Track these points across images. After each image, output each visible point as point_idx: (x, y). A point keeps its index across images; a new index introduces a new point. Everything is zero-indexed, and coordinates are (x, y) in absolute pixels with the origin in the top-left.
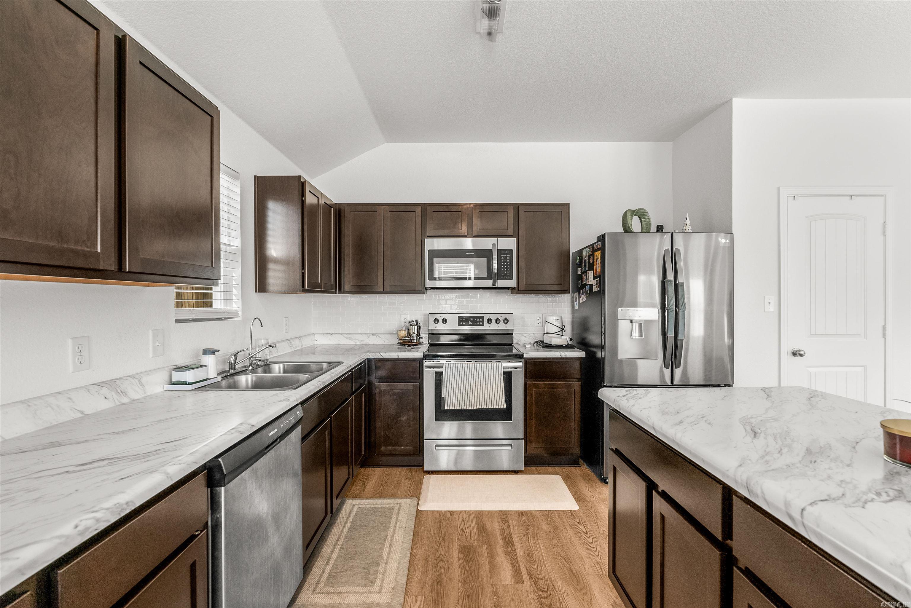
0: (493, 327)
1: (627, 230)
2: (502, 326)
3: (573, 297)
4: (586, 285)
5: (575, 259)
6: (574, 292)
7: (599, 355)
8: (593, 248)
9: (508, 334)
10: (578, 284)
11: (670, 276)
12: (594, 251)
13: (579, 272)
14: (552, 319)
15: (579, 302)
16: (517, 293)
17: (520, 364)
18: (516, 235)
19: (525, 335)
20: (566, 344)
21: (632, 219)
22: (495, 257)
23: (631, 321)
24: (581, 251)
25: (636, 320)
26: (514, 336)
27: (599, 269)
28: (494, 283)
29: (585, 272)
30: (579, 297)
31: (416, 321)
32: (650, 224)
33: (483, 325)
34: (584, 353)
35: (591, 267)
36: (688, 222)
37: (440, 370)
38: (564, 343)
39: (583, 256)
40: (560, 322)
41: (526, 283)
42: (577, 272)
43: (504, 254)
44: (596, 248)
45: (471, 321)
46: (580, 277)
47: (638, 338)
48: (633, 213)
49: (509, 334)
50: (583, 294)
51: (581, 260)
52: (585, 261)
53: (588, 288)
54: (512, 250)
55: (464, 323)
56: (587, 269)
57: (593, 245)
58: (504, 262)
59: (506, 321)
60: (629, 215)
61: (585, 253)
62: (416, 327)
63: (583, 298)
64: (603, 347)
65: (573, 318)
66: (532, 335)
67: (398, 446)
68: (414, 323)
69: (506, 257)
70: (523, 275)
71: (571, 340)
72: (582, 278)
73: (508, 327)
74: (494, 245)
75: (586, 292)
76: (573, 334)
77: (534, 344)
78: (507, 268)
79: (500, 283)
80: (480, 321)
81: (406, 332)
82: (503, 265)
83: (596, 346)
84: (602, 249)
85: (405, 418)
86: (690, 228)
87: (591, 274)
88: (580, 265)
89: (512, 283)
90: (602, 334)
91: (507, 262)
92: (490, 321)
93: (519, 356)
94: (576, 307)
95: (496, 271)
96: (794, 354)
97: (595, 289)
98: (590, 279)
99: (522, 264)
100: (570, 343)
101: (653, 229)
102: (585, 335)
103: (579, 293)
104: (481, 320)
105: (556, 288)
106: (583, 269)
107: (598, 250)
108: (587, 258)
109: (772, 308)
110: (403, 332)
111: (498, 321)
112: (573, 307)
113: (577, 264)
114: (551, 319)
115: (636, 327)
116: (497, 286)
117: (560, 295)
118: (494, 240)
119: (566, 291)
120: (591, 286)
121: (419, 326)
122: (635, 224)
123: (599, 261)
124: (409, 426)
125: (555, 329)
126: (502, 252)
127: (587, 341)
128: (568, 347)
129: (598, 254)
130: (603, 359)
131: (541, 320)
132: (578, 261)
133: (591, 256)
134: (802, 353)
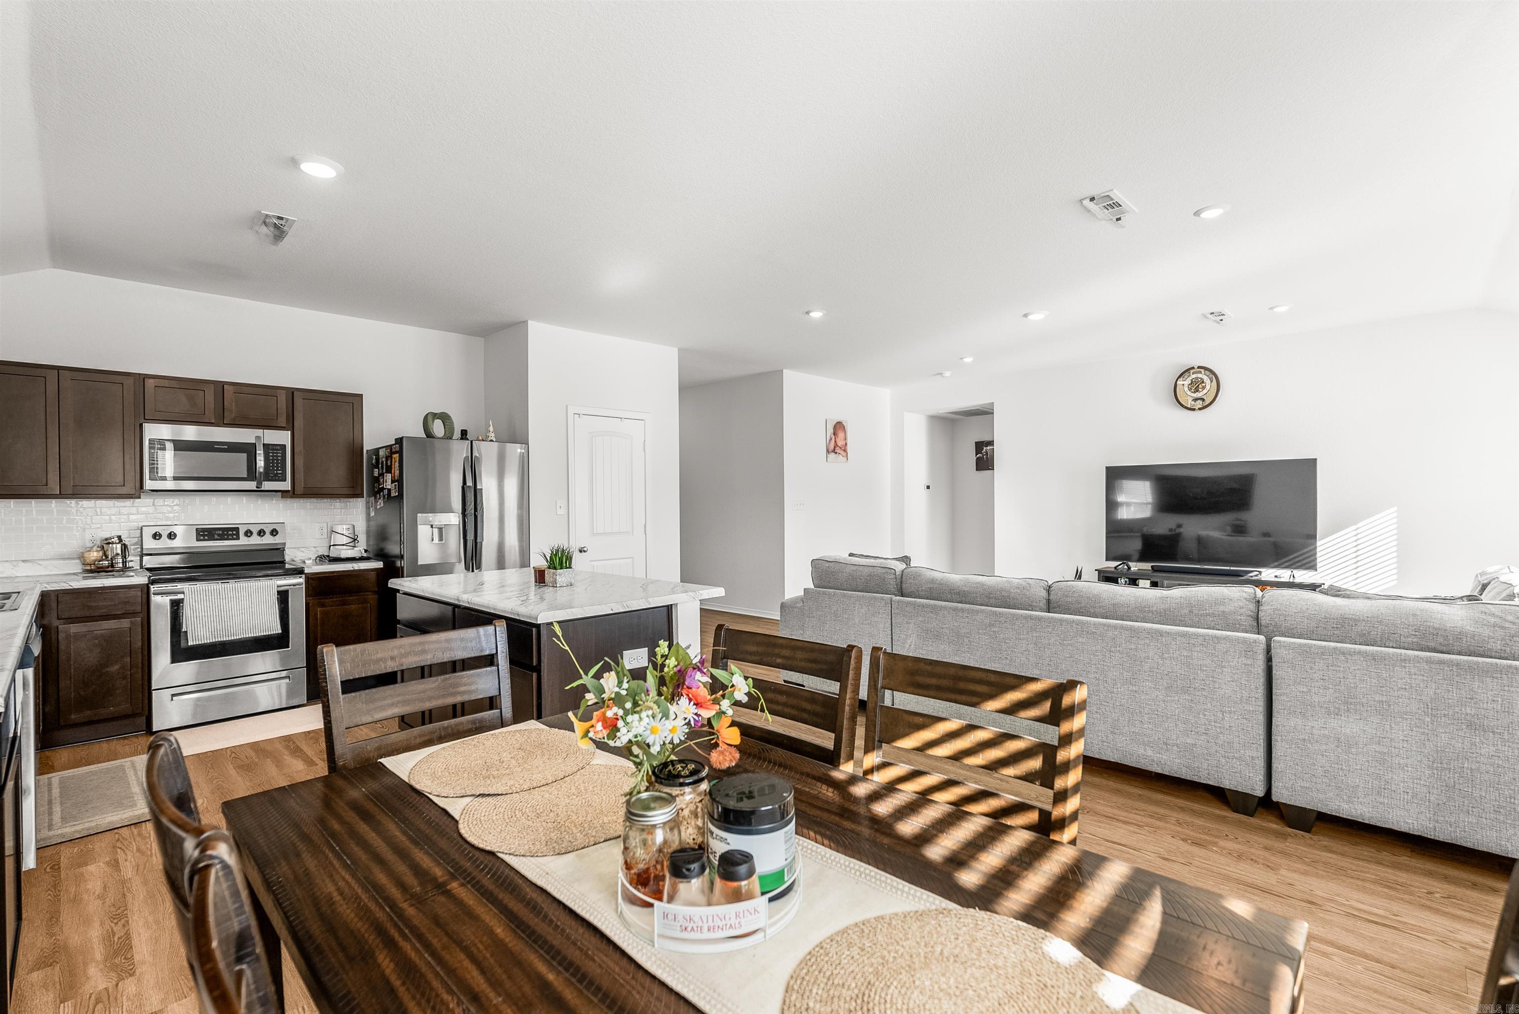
0: (255, 540)
1: (429, 435)
2: (268, 540)
3: (368, 503)
4: (383, 489)
5: (370, 459)
6: (369, 496)
7: (398, 564)
8: (391, 449)
9: (277, 549)
10: (374, 487)
11: (469, 483)
12: (392, 453)
13: (376, 474)
14: (342, 529)
15: (376, 508)
16: (291, 497)
17: (301, 580)
18: (290, 425)
19: (303, 549)
20: (360, 556)
21: (433, 422)
22: (260, 452)
23: (432, 526)
24: (377, 451)
25: (436, 525)
26: (287, 551)
27: (397, 473)
28: (259, 485)
29: (382, 475)
30: (376, 502)
31: (119, 537)
32: (454, 428)
33: (238, 538)
34: (382, 563)
35: (389, 470)
36: (491, 429)
37: (180, 596)
38: (358, 555)
39: (380, 457)
40: (351, 531)
41: (305, 484)
42: (373, 473)
43: (273, 450)
44: (393, 450)
45: (218, 535)
46: (376, 480)
47: (437, 542)
48: (435, 416)
49: (279, 550)
50: (380, 499)
51: (377, 459)
52: (382, 462)
53: (386, 492)
54: (285, 446)
55: (206, 538)
56: (384, 471)
57: (391, 446)
58: (273, 460)
59: (274, 533)
60: (430, 418)
61: (382, 453)
62: (119, 546)
63: (381, 503)
64: (402, 557)
65: (368, 527)
66: (313, 549)
67: (104, 707)
68: (116, 540)
69: (277, 453)
70: (300, 476)
71: (366, 551)
72: (379, 481)
73: (277, 540)
74: (258, 438)
75: (384, 496)
76: (368, 545)
77: (316, 559)
78: (277, 467)
79: (267, 485)
80: (233, 534)
81: (101, 553)
82: (272, 463)
83: (396, 557)
84: (400, 452)
85: (116, 667)
86: (493, 435)
87: (388, 477)
88: (377, 466)
89: (286, 485)
90: (401, 542)
91: (277, 460)
92: (248, 533)
93: (299, 572)
94: (372, 514)
95: (262, 470)
96: (581, 551)
97: (394, 494)
98: (388, 482)
99: (299, 462)
100: (365, 555)
101: (457, 434)
102: (383, 545)
103: (375, 497)
104: (234, 532)
105: (345, 491)
106: (380, 471)
107: (396, 453)
108: (384, 460)
109: (562, 512)
110: (95, 554)
111: (261, 533)
112: (368, 514)
113: (372, 464)
114: (339, 529)
115: (436, 531)
116: (262, 489)
117: (351, 500)
118: (259, 432)
119: (361, 495)
120: (389, 490)
121: (125, 544)
122: (438, 428)
123: (397, 464)
124: (124, 678)
125: (345, 540)
126: (271, 447)
127: (386, 551)
128: (362, 559)
129: (396, 456)
130: (402, 568)
131: (325, 531)
132: (374, 461)
133: (389, 457)
134: (585, 549)
